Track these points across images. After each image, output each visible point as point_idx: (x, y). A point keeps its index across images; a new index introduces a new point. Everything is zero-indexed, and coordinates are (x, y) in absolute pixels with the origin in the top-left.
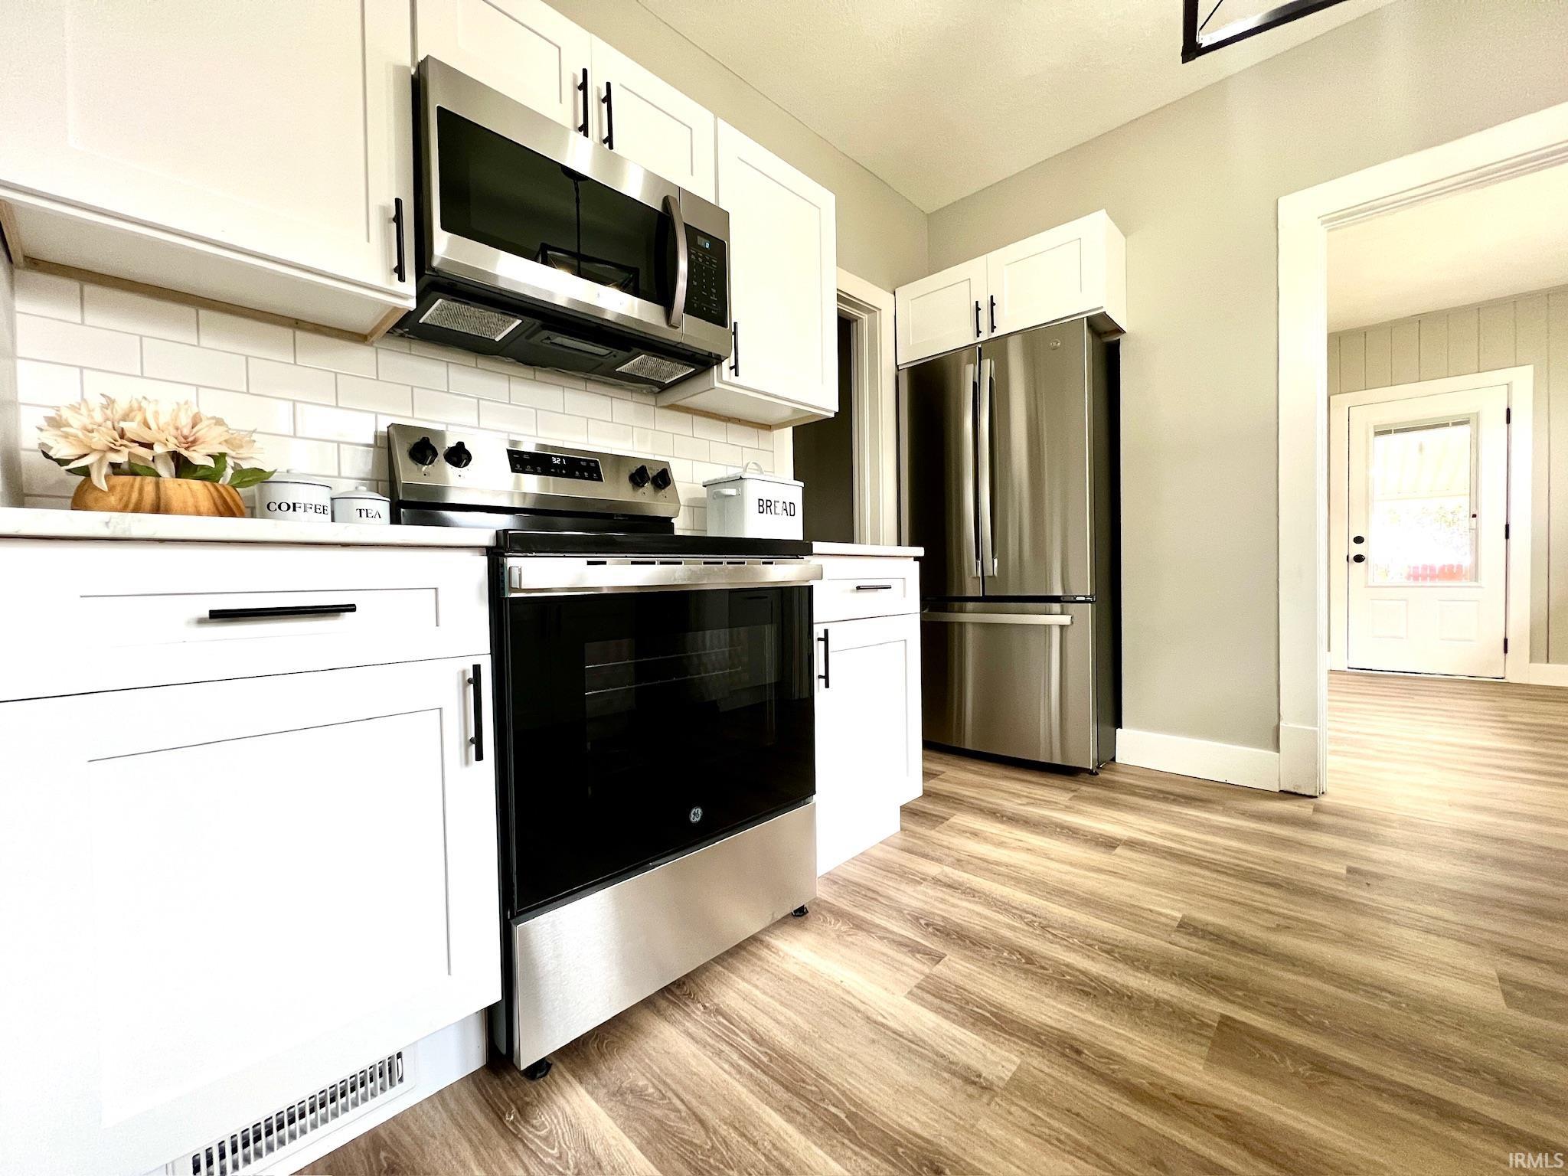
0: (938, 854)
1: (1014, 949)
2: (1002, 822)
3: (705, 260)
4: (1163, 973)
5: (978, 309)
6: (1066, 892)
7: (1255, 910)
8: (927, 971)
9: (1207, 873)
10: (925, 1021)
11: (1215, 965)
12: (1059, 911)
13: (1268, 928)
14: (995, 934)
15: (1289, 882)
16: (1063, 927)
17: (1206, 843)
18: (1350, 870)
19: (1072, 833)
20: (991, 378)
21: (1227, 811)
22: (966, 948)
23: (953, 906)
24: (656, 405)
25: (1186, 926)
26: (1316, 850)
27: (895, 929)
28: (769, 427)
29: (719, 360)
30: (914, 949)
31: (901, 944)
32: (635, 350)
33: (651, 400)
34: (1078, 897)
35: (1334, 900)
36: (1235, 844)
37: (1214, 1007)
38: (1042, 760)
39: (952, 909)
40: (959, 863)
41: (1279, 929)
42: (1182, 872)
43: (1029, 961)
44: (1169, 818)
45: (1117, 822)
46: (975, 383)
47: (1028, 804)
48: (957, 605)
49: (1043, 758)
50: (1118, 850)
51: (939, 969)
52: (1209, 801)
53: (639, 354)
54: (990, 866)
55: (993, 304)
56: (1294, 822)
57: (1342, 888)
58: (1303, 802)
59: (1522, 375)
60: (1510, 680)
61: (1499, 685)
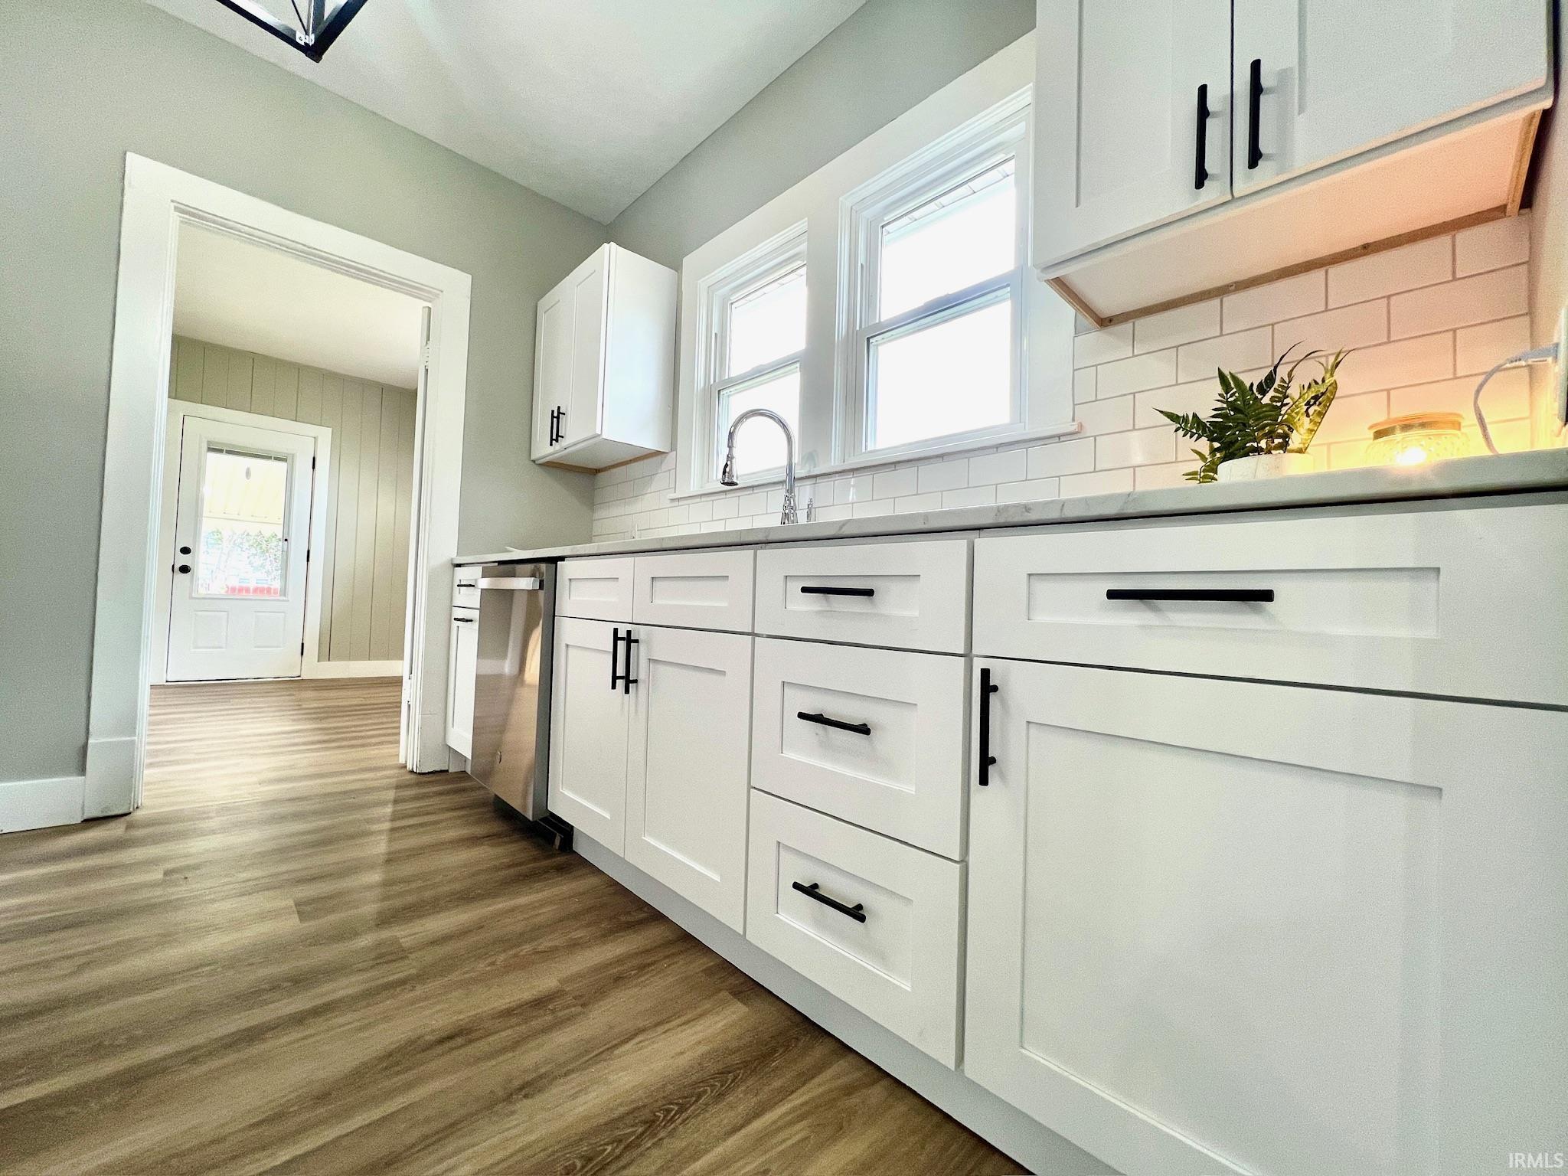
18: (167, 873)
26: (127, 867)
35: (149, 909)
56: (101, 848)
57: (158, 892)
58: (113, 824)
59: (325, 434)
60: (304, 676)
61: (295, 684)
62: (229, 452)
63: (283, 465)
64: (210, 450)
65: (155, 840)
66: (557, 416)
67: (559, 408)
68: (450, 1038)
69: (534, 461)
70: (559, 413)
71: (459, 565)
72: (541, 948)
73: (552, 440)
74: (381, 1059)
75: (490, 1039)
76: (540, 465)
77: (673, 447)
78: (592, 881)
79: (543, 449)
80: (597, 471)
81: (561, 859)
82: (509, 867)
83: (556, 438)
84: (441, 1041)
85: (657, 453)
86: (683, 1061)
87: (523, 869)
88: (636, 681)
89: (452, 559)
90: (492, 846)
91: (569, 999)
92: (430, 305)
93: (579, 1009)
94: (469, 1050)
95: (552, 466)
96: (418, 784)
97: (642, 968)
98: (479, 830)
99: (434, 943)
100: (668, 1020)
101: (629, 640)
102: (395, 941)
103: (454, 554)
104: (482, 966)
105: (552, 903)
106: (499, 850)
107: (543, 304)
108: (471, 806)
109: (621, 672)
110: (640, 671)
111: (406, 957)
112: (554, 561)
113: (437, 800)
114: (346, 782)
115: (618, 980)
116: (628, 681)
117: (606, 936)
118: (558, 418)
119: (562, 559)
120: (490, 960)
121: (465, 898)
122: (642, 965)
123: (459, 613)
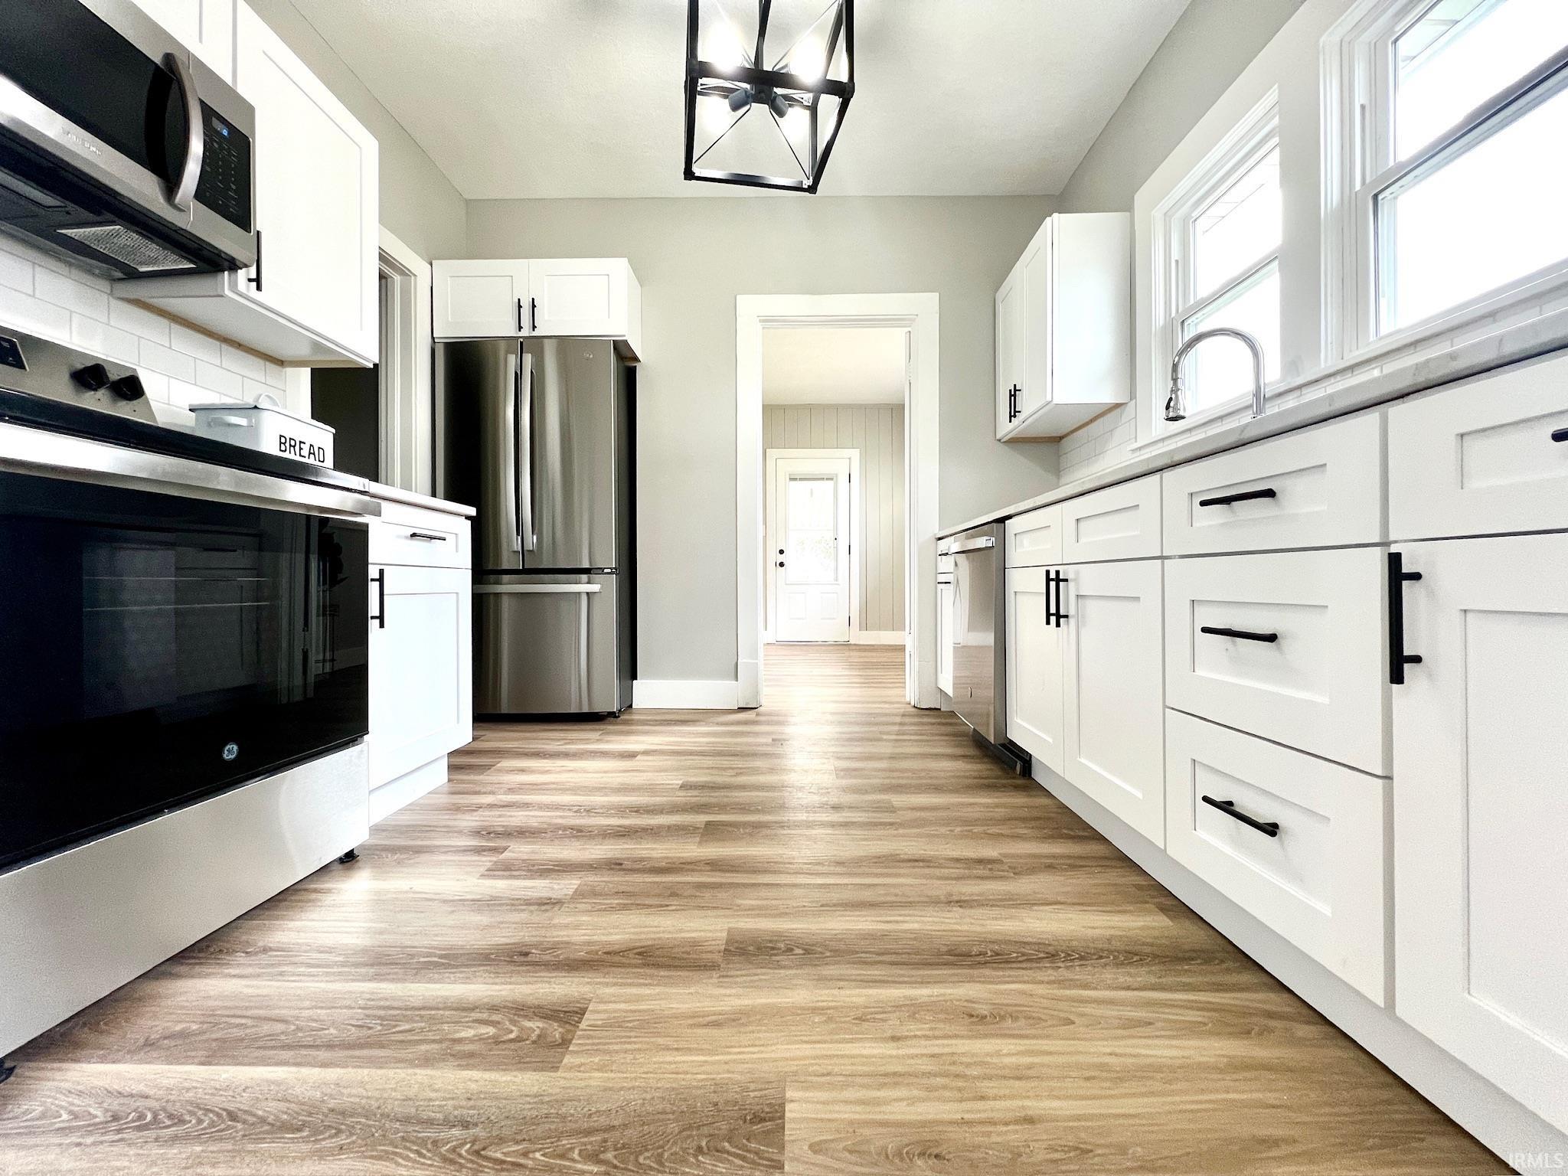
0: (489, 788)
1: (565, 828)
2: (547, 758)
3: (221, 148)
4: (672, 812)
5: (520, 307)
6: (603, 788)
7: (725, 769)
8: (495, 859)
9: (696, 757)
10: (501, 886)
11: (703, 800)
12: (599, 799)
13: (731, 776)
14: (549, 824)
15: (742, 752)
16: (603, 807)
17: (695, 742)
18: (773, 740)
19: (604, 754)
20: (532, 372)
21: (707, 724)
22: (526, 838)
23: (511, 816)
24: (111, 294)
25: (684, 787)
26: (756, 734)
27: (459, 844)
28: (281, 363)
29: (233, 266)
30: (479, 851)
31: (465, 851)
32: (109, 216)
33: (105, 285)
34: (611, 788)
35: (766, 755)
36: (713, 740)
37: (702, 818)
38: (573, 711)
39: (510, 819)
40: (511, 791)
41: (737, 775)
42: (680, 761)
43: (581, 831)
44: (673, 733)
45: (637, 742)
46: (516, 373)
47: (566, 744)
48: (492, 577)
49: (573, 710)
50: (639, 757)
51: (506, 855)
52: (698, 721)
53: (113, 223)
54: (539, 787)
55: (534, 306)
56: (746, 723)
57: (769, 749)
58: (750, 712)
59: (855, 454)
60: (852, 642)
61: (847, 645)
62: (801, 479)
63: (831, 483)
64: (791, 479)
65: (768, 723)
66: (1013, 394)
67: (1015, 385)
68: (916, 861)
69: (999, 440)
70: (1015, 390)
71: (940, 539)
72: (988, 832)
73: (1011, 417)
74: (875, 857)
75: (943, 870)
76: (1005, 442)
77: (1133, 395)
78: (1044, 801)
79: (1006, 428)
80: (1061, 438)
81: (1020, 782)
82: (975, 778)
83: (1013, 414)
84: (910, 861)
85: (1118, 406)
86: (1090, 933)
87: (986, 781)
88: (1066, 616)
89: (935, 534)
90: (967, 762)
91: (1006, 867)
92: (909, 329)
93: (1012, 875)
94: (927, 871)
95: (1015, 442)
96: (917, 716)
97: (1073, 867)
98: (959, 751)
99: (913, 809)
100: (1089, 905)
101: (1058, 580)
102: (889, 802)
103: (937, 531)
104: (943, 830)
105: (1006, 807)
106: (969, 766)
107: (1000, 295)
108: (955, 735)
109: (1053, 610)
110: (1068, 606)
111: (895, 812)
112: (1002, 520)
113: (930, 727)
114: (871, 708)
115: (1050, 867)
116: (1058, 616)
117: (1045, 838)
118: (1015, 396)
119: (1009, 517)
120: (950, 828)
121: (937, 789)
122: (1074, 865)
123: (942, 578)
